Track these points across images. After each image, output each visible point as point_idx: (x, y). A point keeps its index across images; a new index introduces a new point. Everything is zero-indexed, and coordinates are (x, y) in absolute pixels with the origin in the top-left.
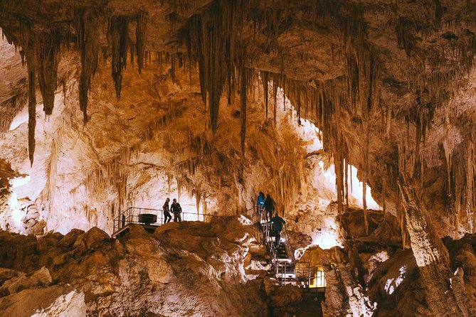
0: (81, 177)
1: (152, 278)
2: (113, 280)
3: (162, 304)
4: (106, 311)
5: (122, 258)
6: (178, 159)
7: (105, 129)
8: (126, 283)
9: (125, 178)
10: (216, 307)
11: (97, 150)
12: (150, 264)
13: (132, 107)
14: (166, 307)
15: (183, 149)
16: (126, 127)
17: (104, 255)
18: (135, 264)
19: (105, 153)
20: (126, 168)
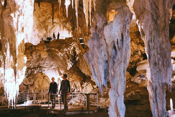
0: (36, 27)
1: (42, 56)
2: (31, 57)
3: (44, 64)
4: (28, 66)
5: (34, 51)
6: (62, 20)
7: (41, 13)
8: (35, 58)
9: (47, 26)
10: (60, 64)
11: (39, 19)
12: (42, 53)
13: (47, 6)
14: (45, 64)
15: (63, 18)
16: (46, 12)
17: (29, 50)
18: (37, 53)
19: (41, 20)
20: (47, 23)
